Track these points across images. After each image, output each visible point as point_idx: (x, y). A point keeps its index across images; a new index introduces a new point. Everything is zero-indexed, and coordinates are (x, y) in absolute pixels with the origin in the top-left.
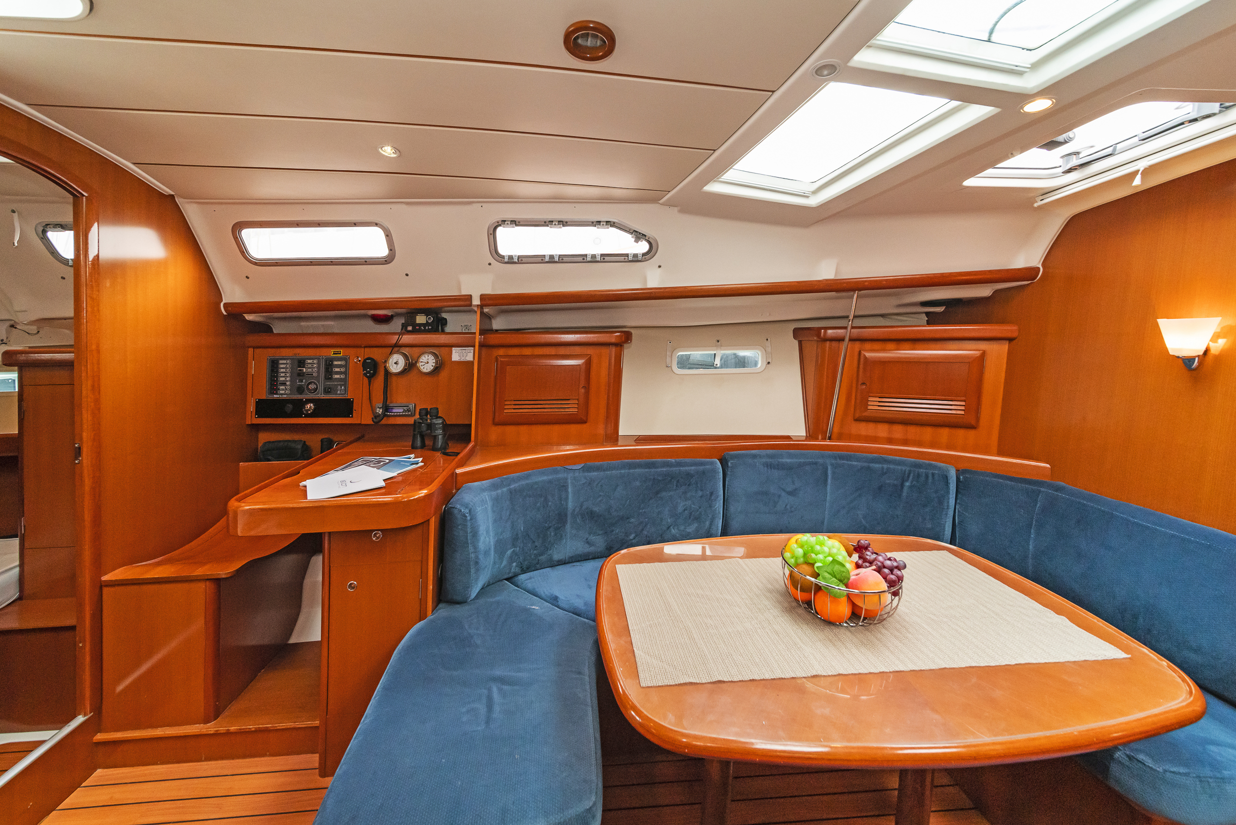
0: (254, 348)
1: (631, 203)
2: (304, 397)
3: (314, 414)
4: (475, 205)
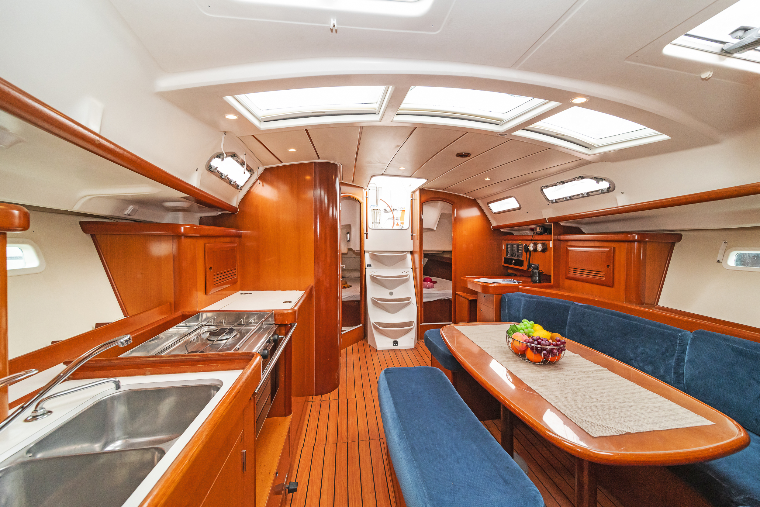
0: (504, 240)
1: (579, 167)
2: (513, 258)
3: (515, 264)
4: (532, 183)
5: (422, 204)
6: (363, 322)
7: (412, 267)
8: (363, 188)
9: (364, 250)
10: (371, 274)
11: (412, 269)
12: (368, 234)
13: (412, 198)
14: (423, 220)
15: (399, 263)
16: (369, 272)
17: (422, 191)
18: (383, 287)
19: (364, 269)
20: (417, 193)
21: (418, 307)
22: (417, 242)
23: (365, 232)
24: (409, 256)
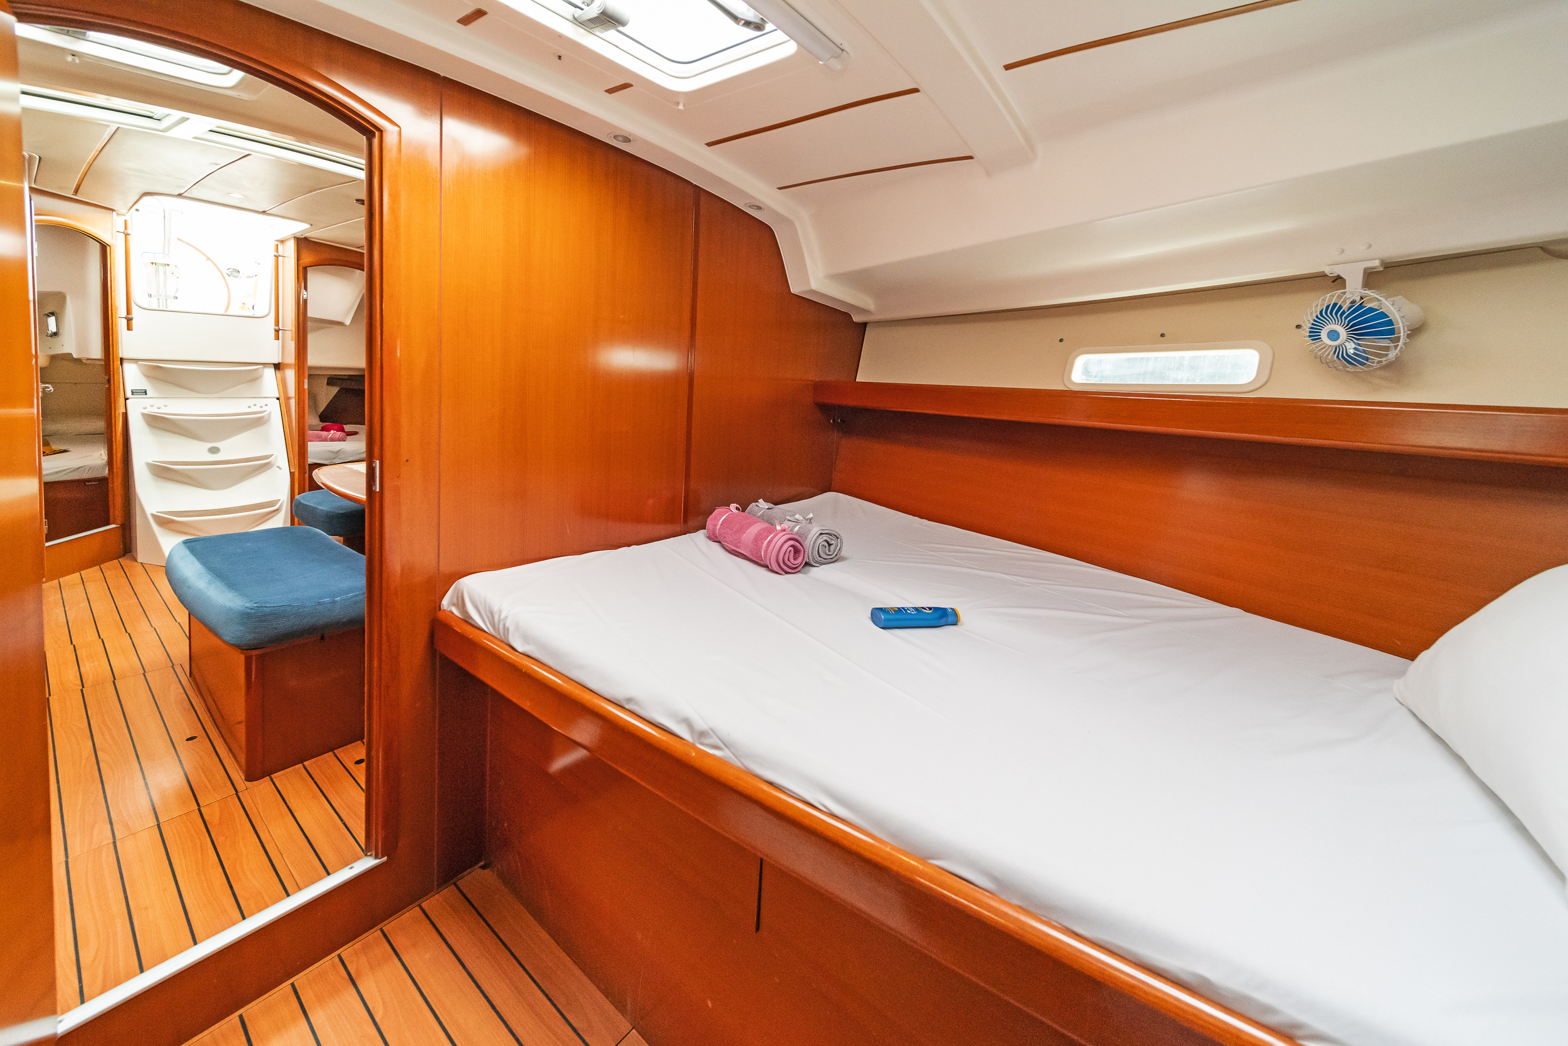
5: (305, 269)
6: (119, 520)
7: (278, 396)
8: (113, 210)
9: (120, 356)
10: (145, 411)
11: (278, 399)
12: (133, 321)
13: (276, 254)
14: (305, 301)
15: (241, 386)
16: (136, 409)
17: (303, 243)
18: (190, 437)
19: (122, 400)
20: (291, 246)
21: (292, 474)
22: (291, 346)
23: (123, 313)
24: (270, 373)
